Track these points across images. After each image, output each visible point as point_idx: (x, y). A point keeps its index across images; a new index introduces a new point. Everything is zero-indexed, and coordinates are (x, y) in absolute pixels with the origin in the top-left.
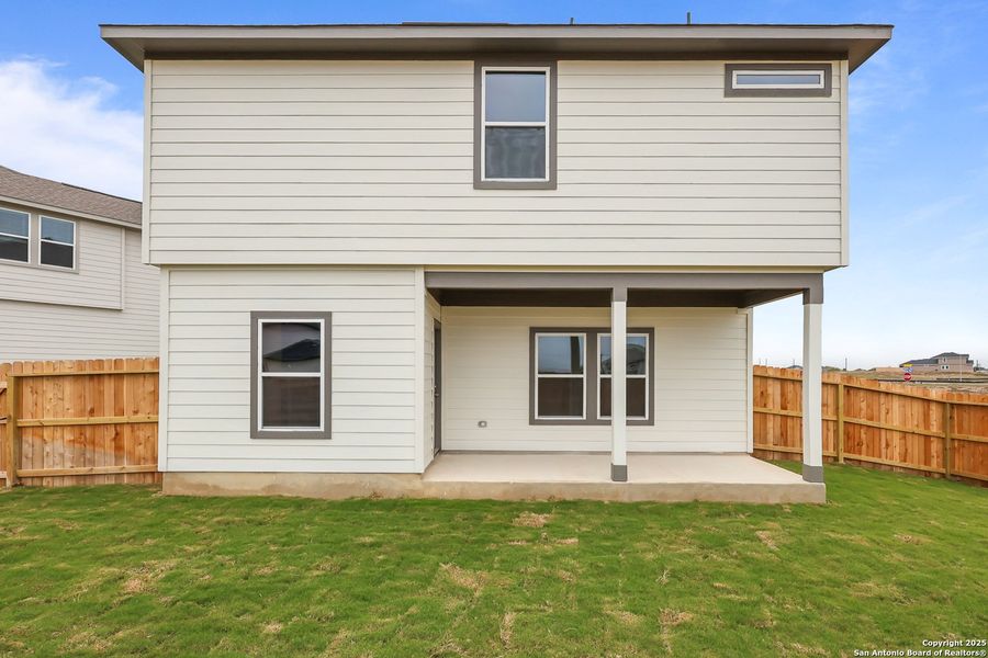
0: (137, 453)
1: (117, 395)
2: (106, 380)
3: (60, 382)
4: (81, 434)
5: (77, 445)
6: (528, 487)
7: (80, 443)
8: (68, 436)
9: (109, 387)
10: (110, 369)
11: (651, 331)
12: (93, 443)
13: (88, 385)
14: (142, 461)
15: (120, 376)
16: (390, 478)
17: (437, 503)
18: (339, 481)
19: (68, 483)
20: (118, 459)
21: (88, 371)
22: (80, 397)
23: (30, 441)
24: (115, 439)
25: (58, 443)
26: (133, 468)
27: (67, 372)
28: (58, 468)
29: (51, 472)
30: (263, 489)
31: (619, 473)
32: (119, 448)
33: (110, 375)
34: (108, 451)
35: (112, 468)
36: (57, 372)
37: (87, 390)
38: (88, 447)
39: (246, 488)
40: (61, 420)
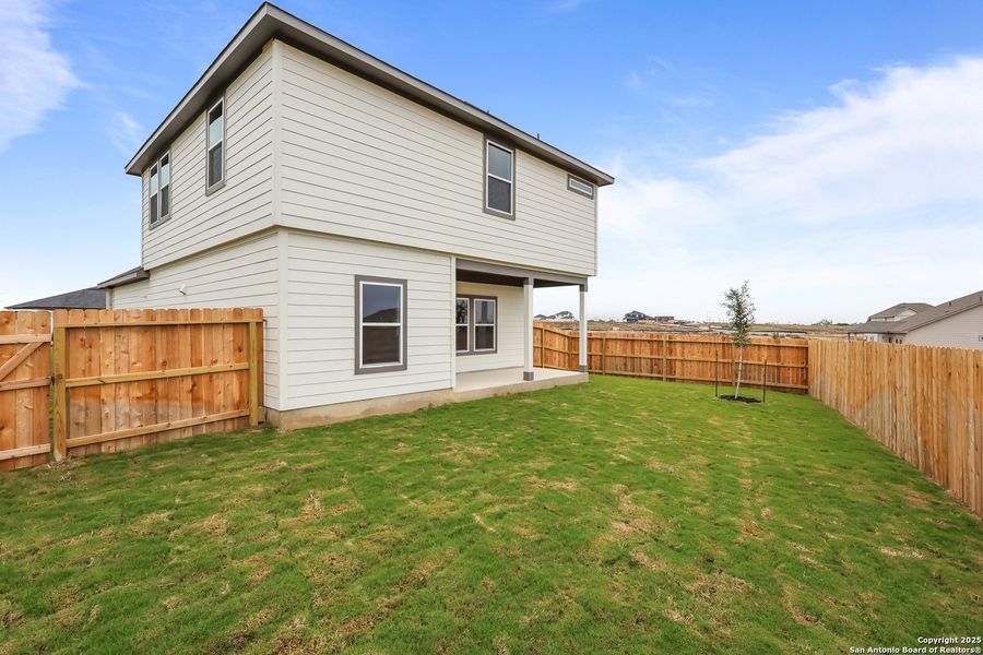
0: (216, 402)
1: (194, 346)
2: (181, 331)
3: (124, 333)
4: (152, 389)
5: (147, 402)
6: (499, 388)
7: (151, 398)
8: (136, 392)
9: (185, 337)
10: (187, 320)
11: (496, 298)
12: (167, 397)
13: (161, 337)
14: (222, 409)
15: (197, 326)
16: (438, 393)
17: (456, 406)
18: (410, 399)
19: (135, 444)
20: (195, 411)
21: (159, 321)
22: (151, 349)
23: (82, 404)
24: (192, 391)
25: (122, 402)
26: (213, 417)
27: (133, 322)
28: (123, 430)
29: (113, 435)
30: (362, 414)
31: (528, 376)
32: (196, 399)
33: (186, 325)
34: (185, 403)
35: (191, 420)
36: (120, 322)
37: (159, 341)
38: (160, 402)
39: (350, 414)
40: (125, 375)
